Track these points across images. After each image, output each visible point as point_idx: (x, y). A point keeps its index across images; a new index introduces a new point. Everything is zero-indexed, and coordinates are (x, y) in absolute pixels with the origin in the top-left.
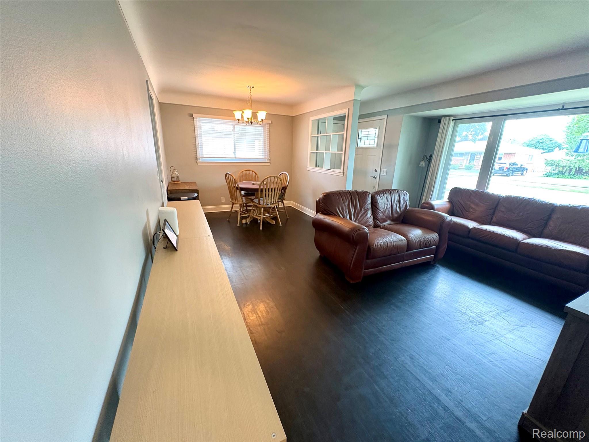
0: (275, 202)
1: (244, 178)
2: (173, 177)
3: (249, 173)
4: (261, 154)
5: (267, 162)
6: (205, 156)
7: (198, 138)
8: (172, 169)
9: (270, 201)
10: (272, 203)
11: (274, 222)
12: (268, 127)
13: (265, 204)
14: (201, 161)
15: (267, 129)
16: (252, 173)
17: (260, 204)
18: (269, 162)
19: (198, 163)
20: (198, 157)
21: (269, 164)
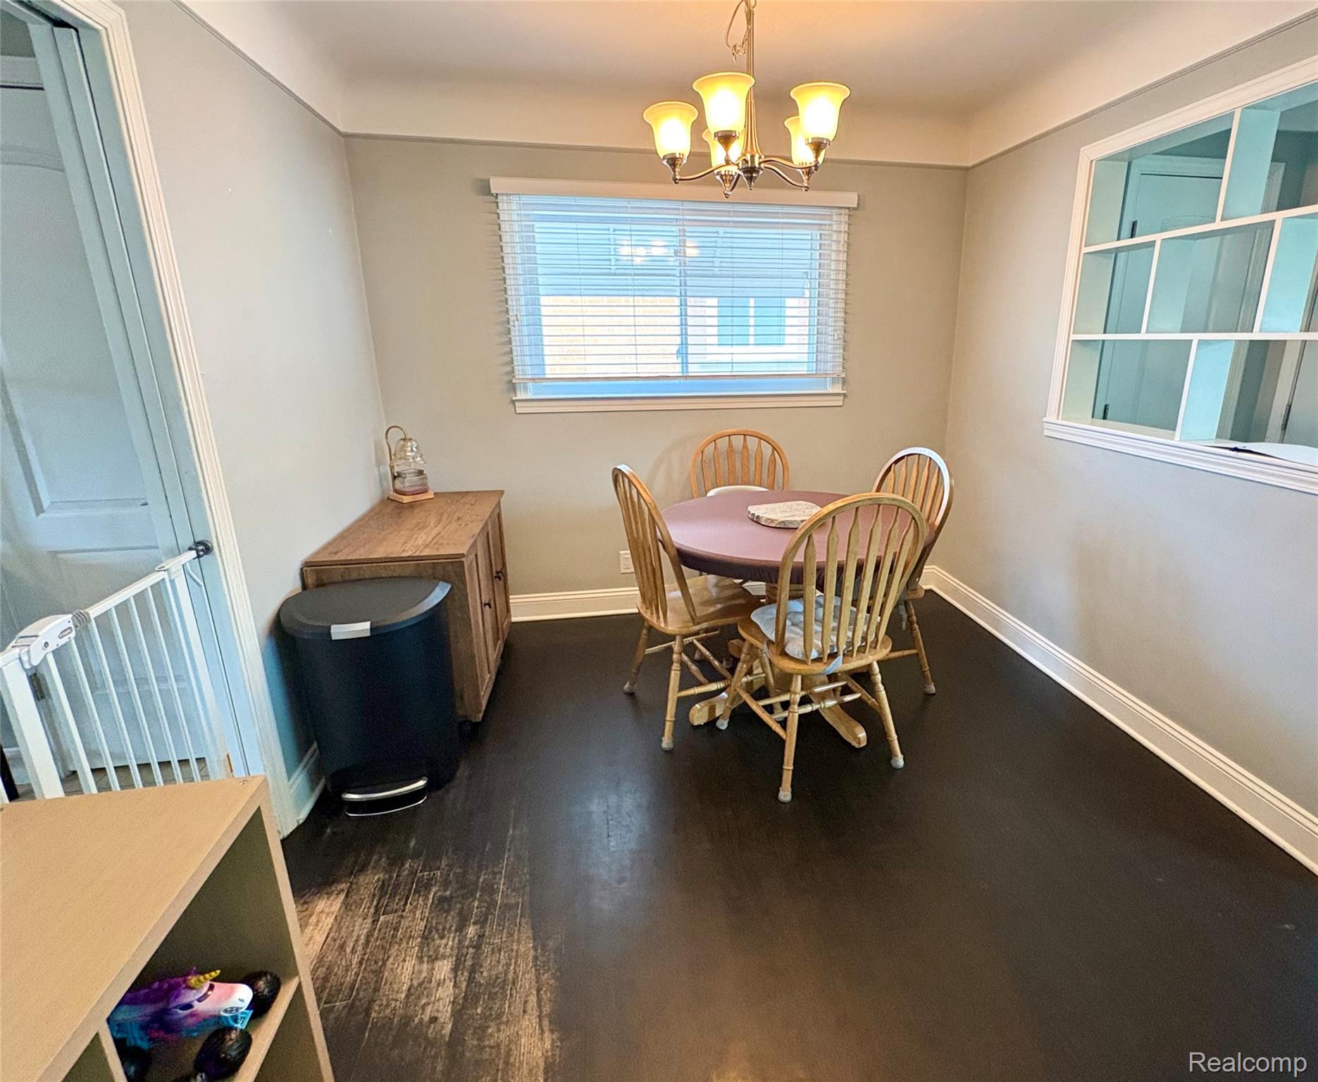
0: (871, 638)
1: (724, 466)
2: (399, 475)
3: (745, 446)
4: (805, 358)
5: (831, 391)
6: (550, 372)
7: (516, 290)
8: (396, 435)
9: (846, 634)
10: (858, 643)
11: (860, 736)
12: (844, 227)
13: (814, 654)
14: (530, 396)
15: (835, 237)
16: (760, 443)
17: (784, 654)
18: (840, 391)
19: (517, 404)
20: (519, 374)
21: (839, 401)
